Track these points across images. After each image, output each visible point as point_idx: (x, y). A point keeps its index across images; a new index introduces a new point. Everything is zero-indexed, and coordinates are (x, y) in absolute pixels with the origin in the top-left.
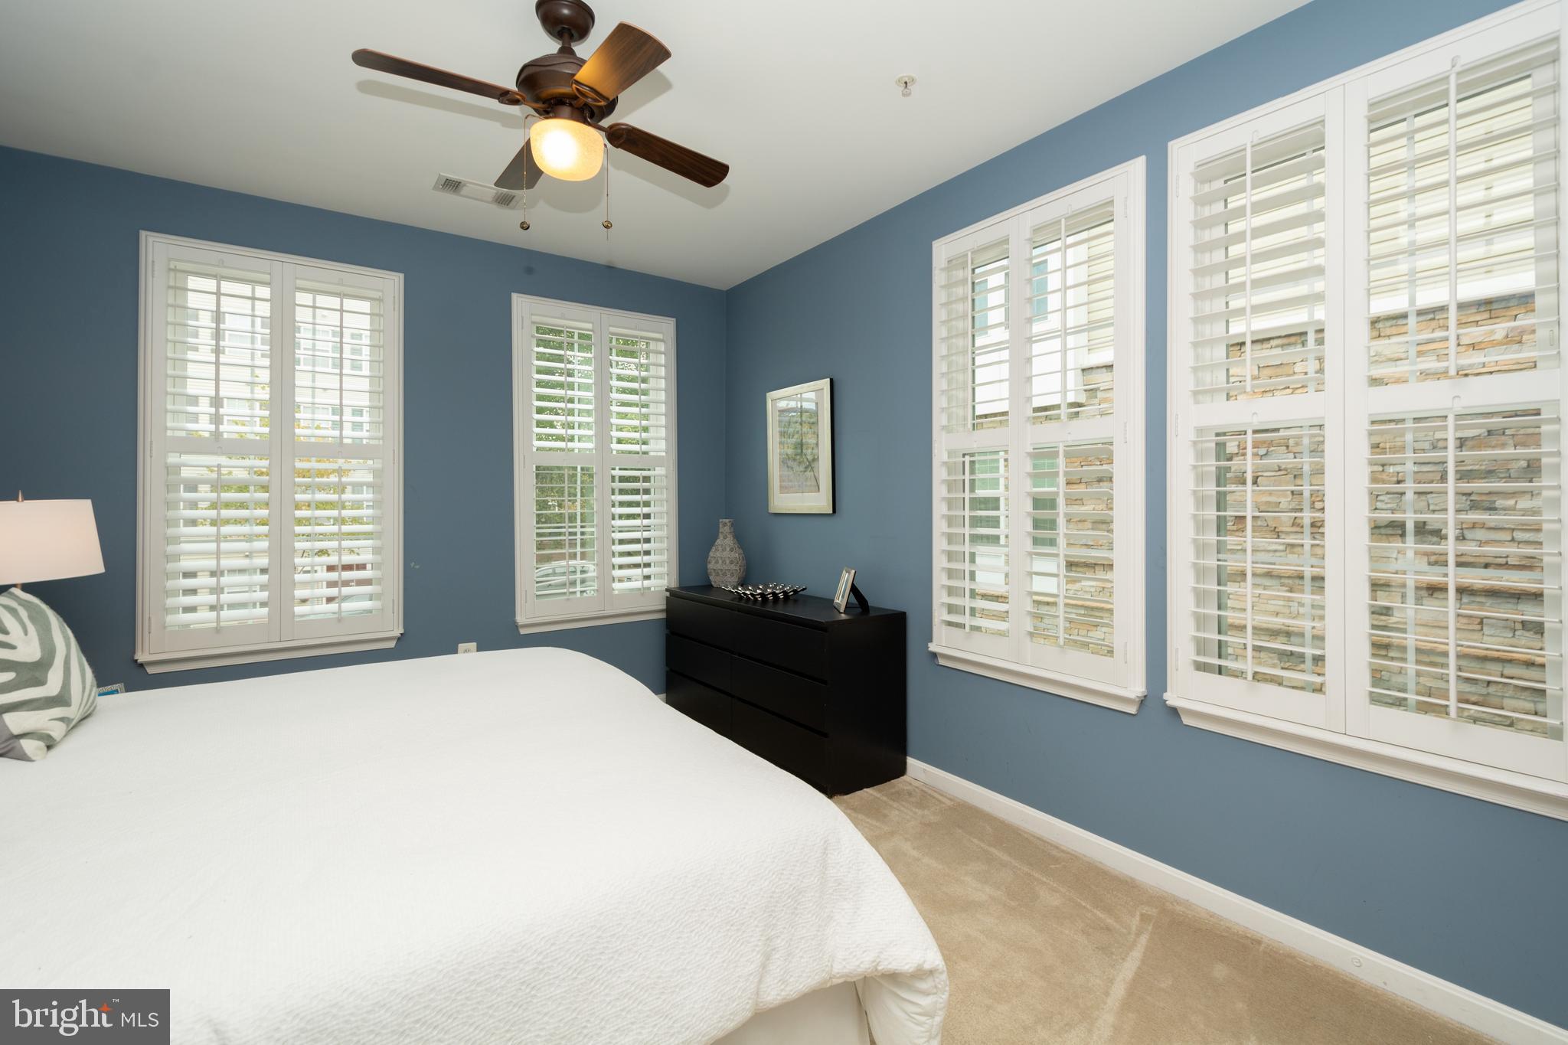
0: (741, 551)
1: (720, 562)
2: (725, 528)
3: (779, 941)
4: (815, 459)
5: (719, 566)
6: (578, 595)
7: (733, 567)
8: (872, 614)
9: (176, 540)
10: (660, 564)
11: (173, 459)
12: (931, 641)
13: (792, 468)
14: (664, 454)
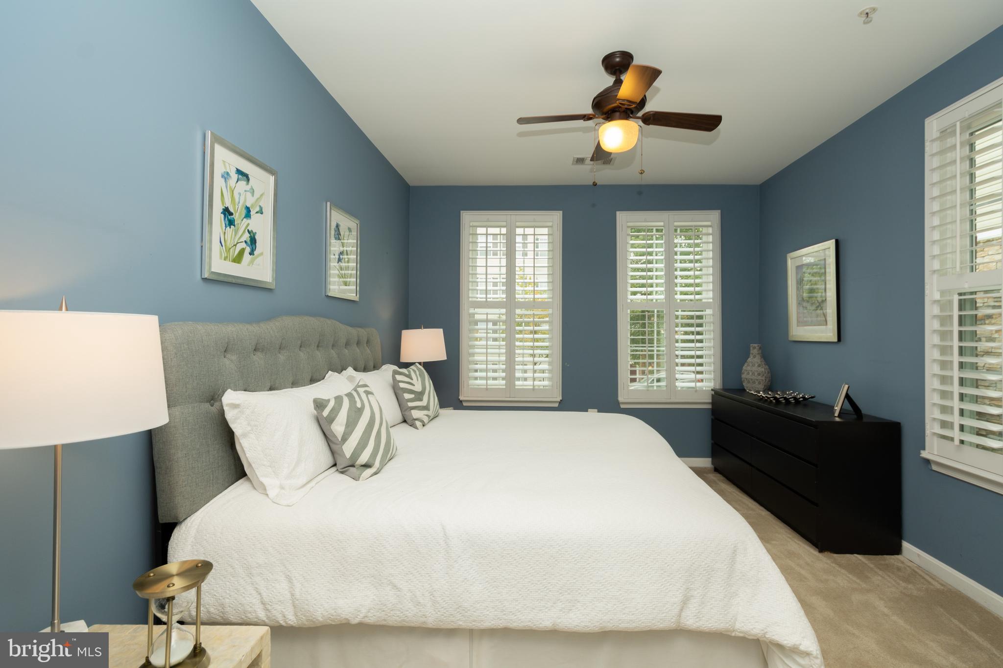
0: (767, 367)
1: (751, 373)
2: (755, 350)
3: (696, 593)
4: (824, 301)
5: (749, 377)
6: (655, 388)
7: (760, 377)
8: (865, 420)
9: (473, 347)
10: (709, 372)
11: (472, 311)
12: (924, 449)
13: (806, 308)
14: (711, 300)
